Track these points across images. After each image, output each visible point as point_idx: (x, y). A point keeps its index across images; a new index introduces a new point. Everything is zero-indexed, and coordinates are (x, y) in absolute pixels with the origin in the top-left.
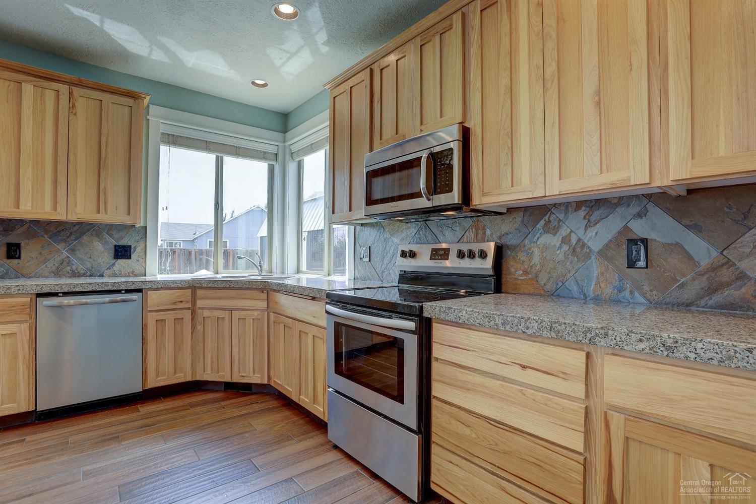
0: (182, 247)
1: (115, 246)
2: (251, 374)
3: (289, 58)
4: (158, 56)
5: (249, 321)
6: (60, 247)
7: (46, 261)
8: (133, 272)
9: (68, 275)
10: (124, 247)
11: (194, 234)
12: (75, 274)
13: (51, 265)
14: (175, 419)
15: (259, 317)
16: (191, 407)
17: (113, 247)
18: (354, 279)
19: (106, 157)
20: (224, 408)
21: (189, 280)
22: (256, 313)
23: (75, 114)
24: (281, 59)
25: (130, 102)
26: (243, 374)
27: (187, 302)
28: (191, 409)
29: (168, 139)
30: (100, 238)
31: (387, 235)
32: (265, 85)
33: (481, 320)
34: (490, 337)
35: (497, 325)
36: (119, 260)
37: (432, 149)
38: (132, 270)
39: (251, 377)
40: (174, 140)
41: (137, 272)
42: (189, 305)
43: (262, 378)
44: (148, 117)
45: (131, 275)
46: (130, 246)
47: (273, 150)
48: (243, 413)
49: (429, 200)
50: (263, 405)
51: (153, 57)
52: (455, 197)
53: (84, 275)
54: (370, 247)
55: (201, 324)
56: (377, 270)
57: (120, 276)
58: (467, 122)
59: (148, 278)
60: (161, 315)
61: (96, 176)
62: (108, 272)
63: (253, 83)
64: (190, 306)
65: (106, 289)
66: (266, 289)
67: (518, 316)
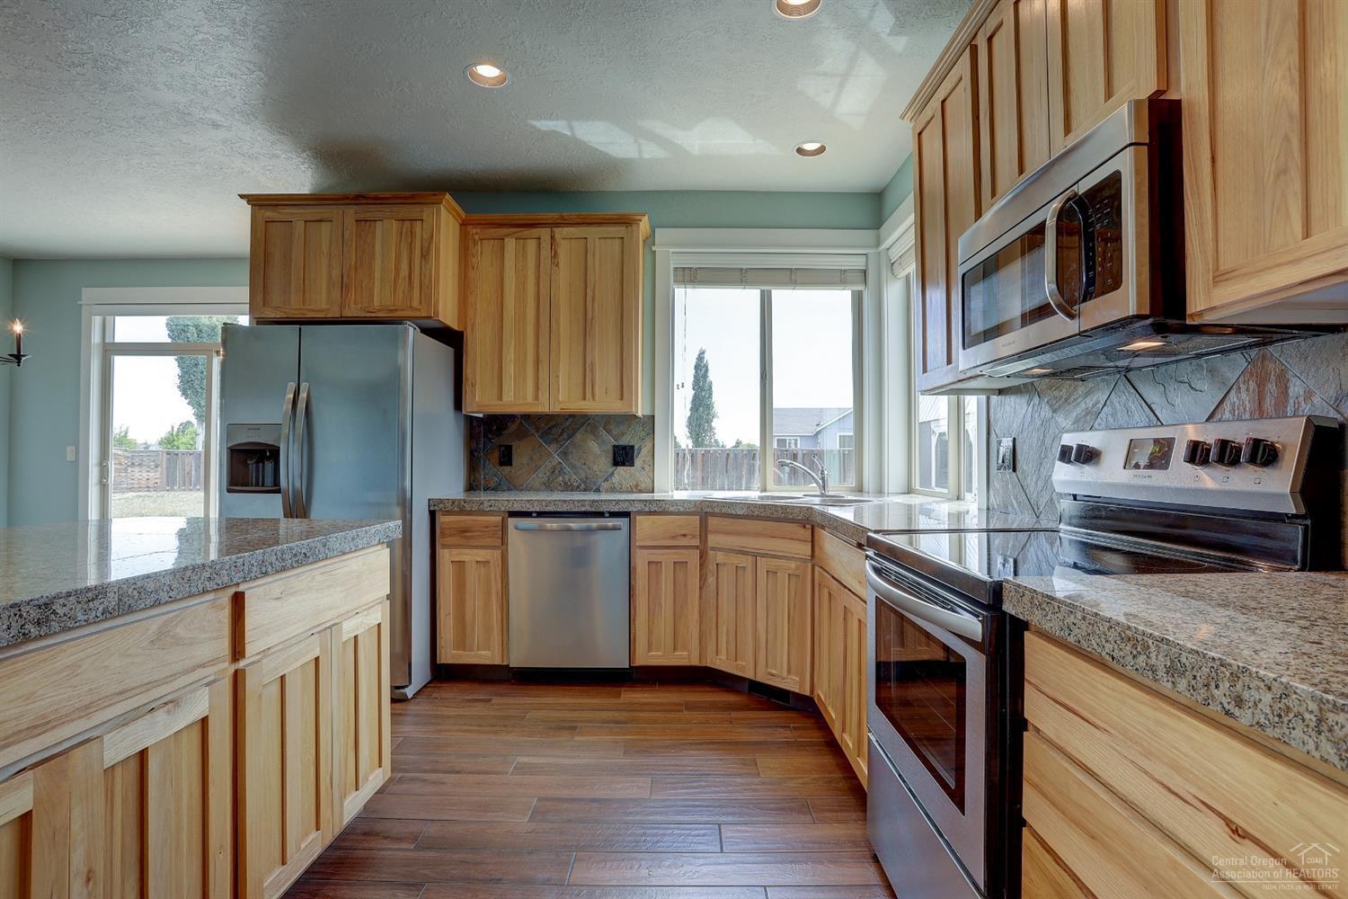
0: (799, 447)
1: (615, 446)
2: (785, 674)
3: (842, 86)
4: (651, 151)
5: (783, 578)
6: (551, 448)
7: (537, 468)
8: (637, 485)
9: (559, 488)
10: (624, 448)
11: (818, 425)
12: (568, 487)
13: (542, 475)
14: (655, 722)
15: (798, 572)
16: (687, 709)
17: (611, 448)
18: (988, 509)
19: (592, 319)
20: (731, 722)
21: (695, 501)
22: (793, 565)
23: (557, 265)
24: (827, 92)
25: (618, 231)
26: (773, 672)
27: (694, 537)
28: (686, 712)
29: (684, 276)
30: (595, 435)
31: (1046, 411)
32: (822, 150)
33: (1116, 647)
34: (1143, 703)
35: (1153, 670)
36: (619, 467)
37: (1075, 188)
38: (635, 483)
39: (784, 679)
40: (693, 277)
41: (643, 486)
42: (696, 542)
43: (802, 686)
44: (654, 248)
45: (635, 490)
46: (633, 447)
47: (859, 263)
48: (756, 738)
49: (1071, 316)
50: (796, 733)
51: (646, 156)
52: (1129, 297)
53: (577, 489)
54: (1014, 439)
55: (713, 575)
56: (1027, 492)
57: (621, 491)
58: (1172, 88)
59: (657, 496)
60: (656, 555)
61: (581, 349)
62: (605, 485)
63: (800, 151)
64: (698, 544)
65: (583, 509)
66: (809, 523)
67: (1212, 654)
